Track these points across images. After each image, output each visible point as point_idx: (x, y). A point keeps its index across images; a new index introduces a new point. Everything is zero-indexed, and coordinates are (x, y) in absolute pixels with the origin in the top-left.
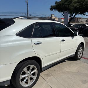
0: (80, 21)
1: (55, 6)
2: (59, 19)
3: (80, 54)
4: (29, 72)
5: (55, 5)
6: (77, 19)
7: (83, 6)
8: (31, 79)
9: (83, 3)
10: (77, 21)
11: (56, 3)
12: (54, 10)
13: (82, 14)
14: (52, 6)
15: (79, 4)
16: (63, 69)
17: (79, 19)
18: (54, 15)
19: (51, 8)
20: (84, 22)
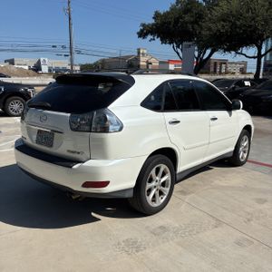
0: (223, 71)
1: (153, 25)
2: (160, 62)
3: (244, 152)
4: (157, 178)
5: (153, 21)
6: (215, 64)
7: (238, 30)
8: (161, 193)
9: (238, 23)
10: (215, 69)
11: (157, 16)
12: (150, 37)
13: (233, 52)
14: (143, 25)
15: (225, 24)
16: (212, 182)
17: (221, 64)
18: (145, 51)
19: (142, 31)
20: (234, 73)
